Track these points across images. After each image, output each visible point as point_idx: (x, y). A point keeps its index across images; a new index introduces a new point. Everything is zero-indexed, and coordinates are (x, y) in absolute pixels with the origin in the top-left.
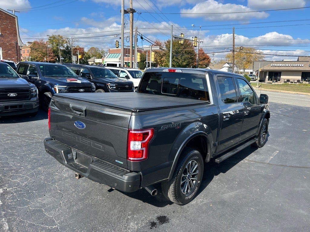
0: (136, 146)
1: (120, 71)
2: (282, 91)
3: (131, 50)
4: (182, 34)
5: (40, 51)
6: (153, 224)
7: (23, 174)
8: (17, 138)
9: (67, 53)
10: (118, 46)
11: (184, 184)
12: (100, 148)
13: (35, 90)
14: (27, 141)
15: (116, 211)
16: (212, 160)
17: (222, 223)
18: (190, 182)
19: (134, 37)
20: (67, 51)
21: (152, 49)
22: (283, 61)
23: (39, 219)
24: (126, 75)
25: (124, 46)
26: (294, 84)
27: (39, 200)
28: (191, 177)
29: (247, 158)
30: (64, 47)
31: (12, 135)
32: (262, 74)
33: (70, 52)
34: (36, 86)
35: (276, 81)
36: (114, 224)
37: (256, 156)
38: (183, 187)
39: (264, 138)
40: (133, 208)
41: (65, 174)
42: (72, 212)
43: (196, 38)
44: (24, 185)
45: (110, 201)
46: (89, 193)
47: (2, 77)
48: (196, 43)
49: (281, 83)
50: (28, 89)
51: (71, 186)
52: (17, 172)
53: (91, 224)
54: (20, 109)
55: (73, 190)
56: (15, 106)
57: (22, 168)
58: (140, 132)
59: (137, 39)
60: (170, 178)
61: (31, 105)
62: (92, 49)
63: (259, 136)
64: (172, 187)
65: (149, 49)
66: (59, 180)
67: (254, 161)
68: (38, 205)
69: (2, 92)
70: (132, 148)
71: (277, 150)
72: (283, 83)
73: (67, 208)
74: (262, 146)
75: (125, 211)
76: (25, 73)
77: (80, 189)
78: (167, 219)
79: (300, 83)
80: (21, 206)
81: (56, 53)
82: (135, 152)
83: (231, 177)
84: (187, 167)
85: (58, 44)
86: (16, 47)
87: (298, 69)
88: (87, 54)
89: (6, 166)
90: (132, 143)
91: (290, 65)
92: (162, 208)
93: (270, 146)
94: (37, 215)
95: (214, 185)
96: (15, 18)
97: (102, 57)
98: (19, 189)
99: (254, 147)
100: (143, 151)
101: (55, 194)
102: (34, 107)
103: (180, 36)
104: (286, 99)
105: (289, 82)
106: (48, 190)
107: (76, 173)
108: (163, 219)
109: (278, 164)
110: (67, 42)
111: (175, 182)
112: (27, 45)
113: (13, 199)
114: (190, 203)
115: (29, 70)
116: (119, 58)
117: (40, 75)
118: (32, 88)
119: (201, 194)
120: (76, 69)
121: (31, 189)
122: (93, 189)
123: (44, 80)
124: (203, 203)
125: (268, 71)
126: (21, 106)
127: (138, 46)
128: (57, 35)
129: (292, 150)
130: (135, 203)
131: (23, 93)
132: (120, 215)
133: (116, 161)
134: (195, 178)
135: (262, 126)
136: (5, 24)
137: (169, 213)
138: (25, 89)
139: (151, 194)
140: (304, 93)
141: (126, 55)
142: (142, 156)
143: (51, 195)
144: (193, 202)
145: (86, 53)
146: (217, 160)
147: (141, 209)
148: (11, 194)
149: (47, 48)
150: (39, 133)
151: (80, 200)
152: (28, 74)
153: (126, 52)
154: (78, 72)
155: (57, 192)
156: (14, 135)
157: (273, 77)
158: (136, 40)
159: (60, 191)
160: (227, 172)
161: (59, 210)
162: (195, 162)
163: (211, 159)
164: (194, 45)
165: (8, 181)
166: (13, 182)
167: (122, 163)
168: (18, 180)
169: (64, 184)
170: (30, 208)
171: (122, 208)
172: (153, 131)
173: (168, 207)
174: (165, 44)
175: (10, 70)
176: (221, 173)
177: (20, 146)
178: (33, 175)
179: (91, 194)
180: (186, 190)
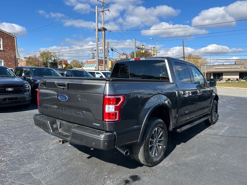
0: (110, 109)
1: (96, 73)
2: (225, 87)
3: (104, 61)
4: (143, 45)
5: (33, 64)
6: (127, 182)
7: (16, 148)
8: (12, 122)
9: (55, 64)
10: (94, 57)
11: (151, 147)
12: (80, 115)
13: (28, 86)
14: (20, 124)
15: (94, 173)
16: (175, 129)
17: (187, 180)
18: (156, 147)
19: (106, 49)
20: (54, 63)
21: (121, 57)
22: (223, 64)
23: (28, 180)
24: (101, 76)
25: (98, 57)
26: (233, 82)
27: (29, 166)
28: (157, 143)
29: (203, 132)
30: (52, 60)
31: (8, 121)
32: (208, 75)
33: (57, 64)
34: (29, 83)
35: (220, 81)
36: (93, 183)
37: (210, 130)
38: (151, 150)
39: (215, 117)
40: (109, 170)
41: (51, 147)
42: (56, 174)
43: (154, 48)
44: (16, 155)
45: (89, 165)
46: (71, 160)
47: (2, 77)
48: (154, 52)
49: (223, 81)
50: (22, 85)
51: (56, 155)
52: (11, 146)
53: (72, 183)
54: (15, 101)
55: (58, 158)
56: (12, 99)
57: (15, 143)
58: (113, 97)
59: (109, 50)
60: (140, 140)
61: (24, 98)
62: (74, 61)
63: (211, 114)
64: (142, 149)
65: (118, 57)
66: (46, 151)
67: (209, 134)
68: (27, 169)
69: (2, 87)
70: (107, 111)
71: (227, 126)
72: (225, 81)
73: (52, 172)
74: (214, 123)
75: (102, 172)
76: (20, 75)
77: (63, 157)
78: (139, 178)
79: (239, 81)
80: (13, 171)
81: (46, 65)
82: (109, 114)
83: (191, 146)
84: (153, 133)
85: (47, 58)
86: (15, 59)
87: (236, 70)
88: (70, 66)
89: (2, 142)
90: (107, 106)
91: (229, 68)
92: (134, 169)
93: (221, 124)
94: (27, 177)
95: (177, 151)
96: (14, 38)
97: (81, 67)
98: (12, 158)
99: (207, 124)
100: (116, 113)
101: (42, 162)
102: (27, 99)
103: (142, 47)
104: (229, 92)
105: (230, 80)
106: (36, 158)
107: (60, 139)
108: (135, 178)
109: (229, 136)
110: (54, 56)
111: (145, 145)
112: (24, 59)
113: (6, 166)
114: (158, 165)
115: (24, 73)
116: (95, 67)
117: (33, 76)
118: (25, 84)
119: (166, 158)
120: (61, 72)
121: (22, 158)
122: (74, 157)
123: (36, 79)
124: (169, 165)
125: (212, 72)
126: (16, 98)
127: (109, 56)
128: (47, 51)
129: (239, 126)
130: (110, 166)
131: (18, 88)
132: (98, 176)
133: (94, 124)
134: (161, 144)
135: (213, 107)
136: (6, 42)
137: (141, 173)
138: (20, 85)
139: (124, 154)
140: (243, 88)
141: (100, 64)
142: (116, 118)
143: (38, 162)
144: (160, 165)
145: (69, 64)
146: (178, 130)
147: (116, 171)
148: (5, 162)
149: (39, 61)
150: (31, 119)
151: (64, 165)
152: (23, 75)
153: (100, 62)
154: (62, 74)
155: (44, 160)
156: (11, 121)
157: (217, 77)
158: (108, 52)
159: (46, 159)
160: (187, 142)
161: (45, 173)
162: (160, 129)
163: (173, 129)
164: (153, 53)
165: (3, 153)
166: (7, 154)
167: (99, 125)
168: (11, 152)
169: (50, 154)
170: (21, 172)
171: (99, 170)
172: (124, 97)
173: (139, 168)
174: (130, 55)
175: (9, 72)
176: (182, 143)
177: (14, 128)
178: (24, 148)
179: (73, 160)
180: (154, 153)
